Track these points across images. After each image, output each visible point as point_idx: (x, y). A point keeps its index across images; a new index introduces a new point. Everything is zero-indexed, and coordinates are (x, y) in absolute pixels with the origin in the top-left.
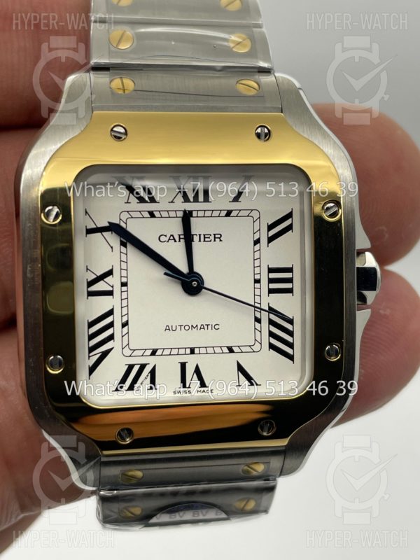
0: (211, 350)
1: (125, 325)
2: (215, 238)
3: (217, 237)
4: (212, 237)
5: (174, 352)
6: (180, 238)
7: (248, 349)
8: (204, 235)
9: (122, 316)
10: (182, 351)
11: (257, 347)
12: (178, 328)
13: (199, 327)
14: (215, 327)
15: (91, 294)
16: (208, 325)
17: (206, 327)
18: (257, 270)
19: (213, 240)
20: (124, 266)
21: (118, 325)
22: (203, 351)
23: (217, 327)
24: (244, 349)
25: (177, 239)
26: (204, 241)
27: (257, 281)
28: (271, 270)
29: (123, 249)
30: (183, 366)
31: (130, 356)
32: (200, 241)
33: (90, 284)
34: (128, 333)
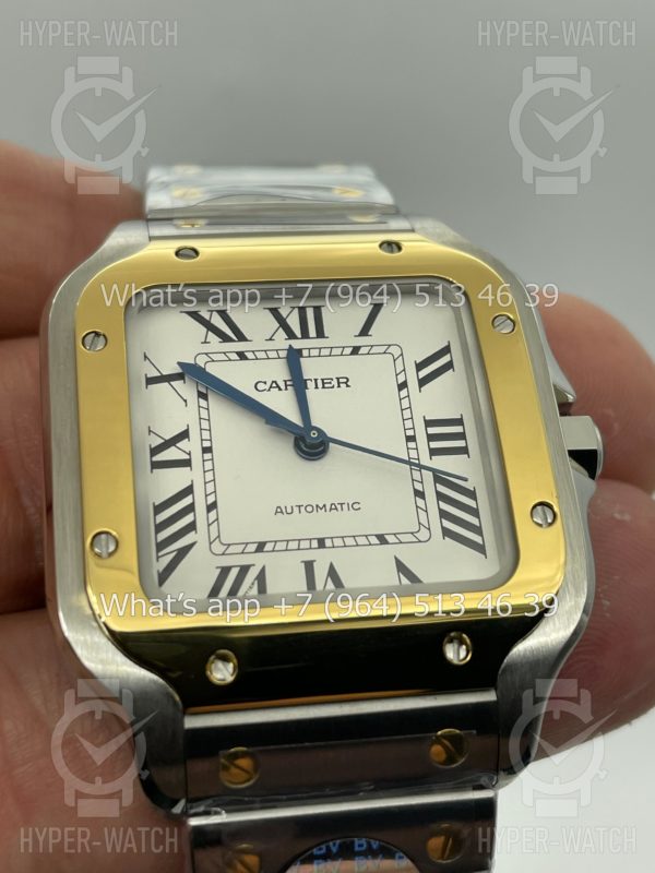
0: (351, 541)
1: (212, 507)
2: (339, 383)
3: (344, 382)
4: (335, 382)
5: (293, 545)
6: (286, 386)
7: (410, 538)
8: (323, 380)
9: (206, 496)
10: (305, 544)
11: (424, 534)
12: (296, 509)
13: (328, 508)
14: (354, 506)
15: (156, 465)
16: (342, 504)
17: (339, 507)
18: (409, 424)
19: (336, 385)
20: (205, 425)
21: (200, 508)
22: (338, 542)
23: (356, 506)
24: (403, 538)
25: (282, 386)
26: (323, 387)
27: (411, 439)
28: (429, 423)
29: (203, 403)
30: (309, 566)
31: (223, 554)
32: (317, 387)
33: (155, 451)
34: (217, 519)
